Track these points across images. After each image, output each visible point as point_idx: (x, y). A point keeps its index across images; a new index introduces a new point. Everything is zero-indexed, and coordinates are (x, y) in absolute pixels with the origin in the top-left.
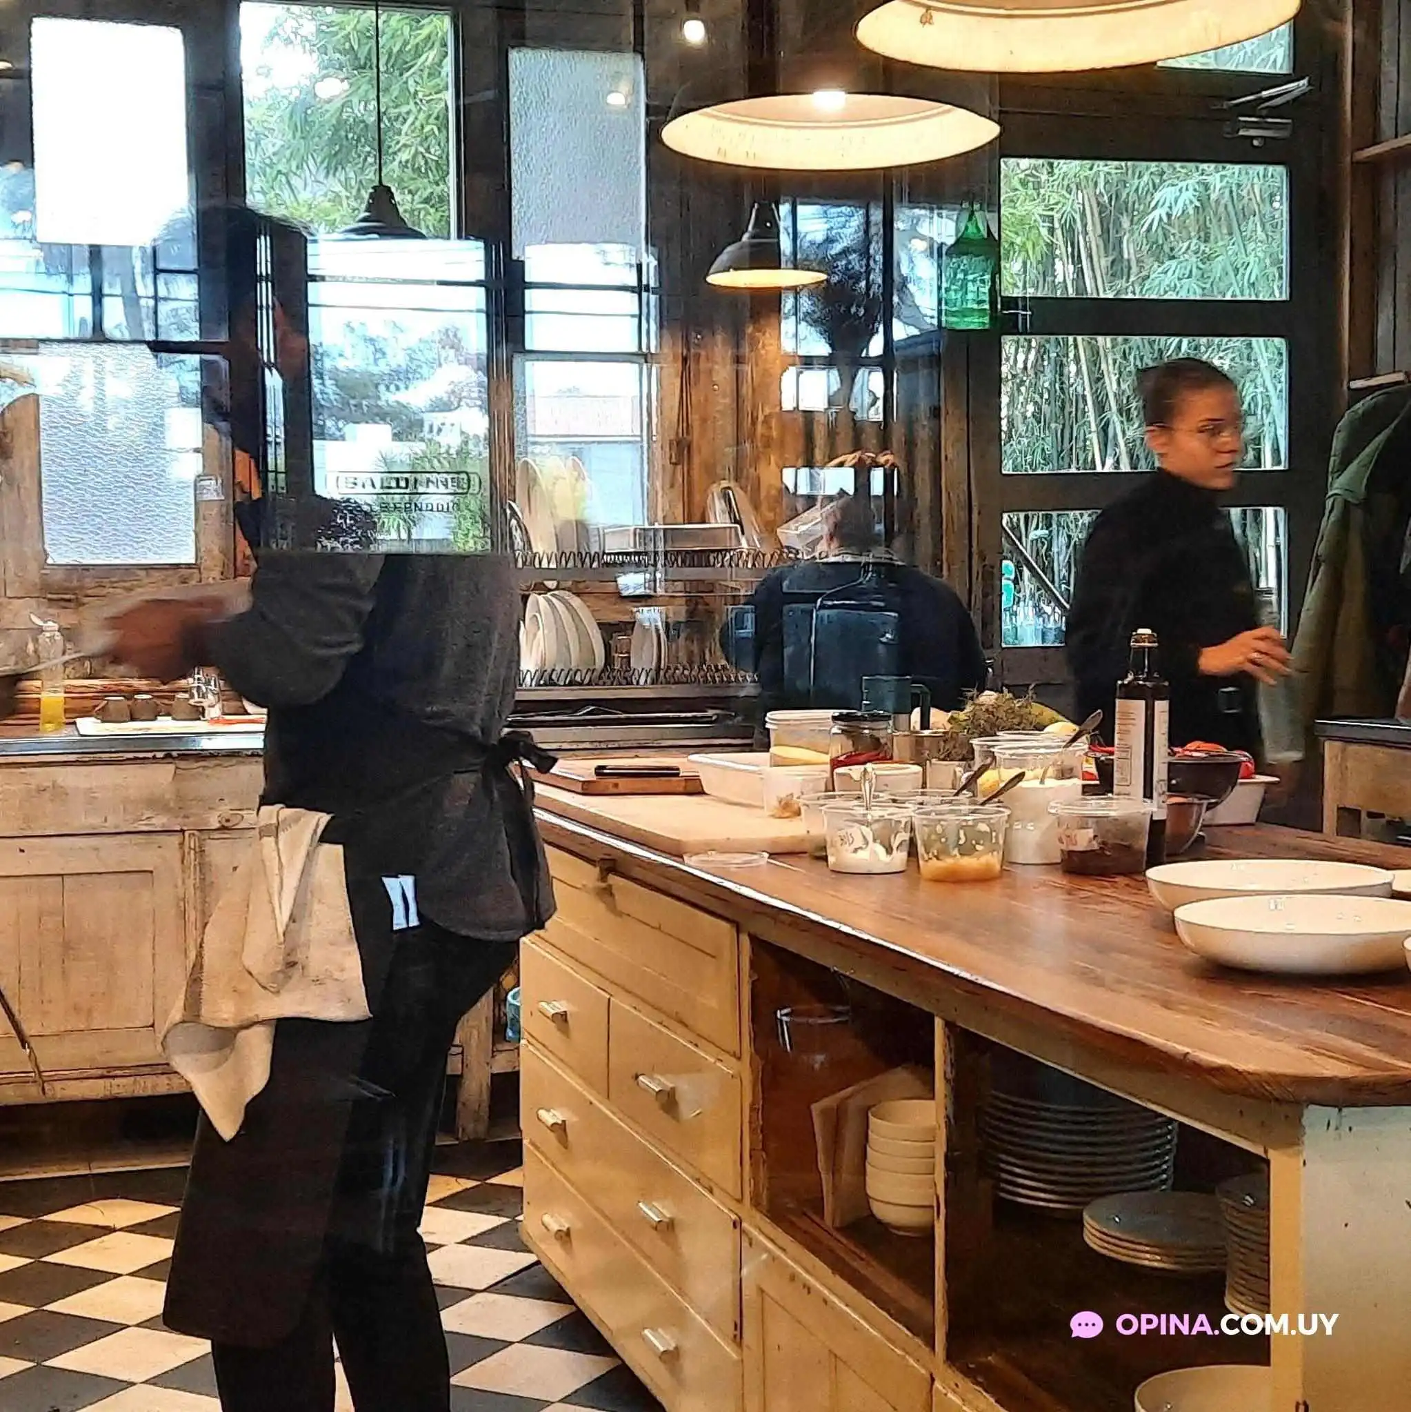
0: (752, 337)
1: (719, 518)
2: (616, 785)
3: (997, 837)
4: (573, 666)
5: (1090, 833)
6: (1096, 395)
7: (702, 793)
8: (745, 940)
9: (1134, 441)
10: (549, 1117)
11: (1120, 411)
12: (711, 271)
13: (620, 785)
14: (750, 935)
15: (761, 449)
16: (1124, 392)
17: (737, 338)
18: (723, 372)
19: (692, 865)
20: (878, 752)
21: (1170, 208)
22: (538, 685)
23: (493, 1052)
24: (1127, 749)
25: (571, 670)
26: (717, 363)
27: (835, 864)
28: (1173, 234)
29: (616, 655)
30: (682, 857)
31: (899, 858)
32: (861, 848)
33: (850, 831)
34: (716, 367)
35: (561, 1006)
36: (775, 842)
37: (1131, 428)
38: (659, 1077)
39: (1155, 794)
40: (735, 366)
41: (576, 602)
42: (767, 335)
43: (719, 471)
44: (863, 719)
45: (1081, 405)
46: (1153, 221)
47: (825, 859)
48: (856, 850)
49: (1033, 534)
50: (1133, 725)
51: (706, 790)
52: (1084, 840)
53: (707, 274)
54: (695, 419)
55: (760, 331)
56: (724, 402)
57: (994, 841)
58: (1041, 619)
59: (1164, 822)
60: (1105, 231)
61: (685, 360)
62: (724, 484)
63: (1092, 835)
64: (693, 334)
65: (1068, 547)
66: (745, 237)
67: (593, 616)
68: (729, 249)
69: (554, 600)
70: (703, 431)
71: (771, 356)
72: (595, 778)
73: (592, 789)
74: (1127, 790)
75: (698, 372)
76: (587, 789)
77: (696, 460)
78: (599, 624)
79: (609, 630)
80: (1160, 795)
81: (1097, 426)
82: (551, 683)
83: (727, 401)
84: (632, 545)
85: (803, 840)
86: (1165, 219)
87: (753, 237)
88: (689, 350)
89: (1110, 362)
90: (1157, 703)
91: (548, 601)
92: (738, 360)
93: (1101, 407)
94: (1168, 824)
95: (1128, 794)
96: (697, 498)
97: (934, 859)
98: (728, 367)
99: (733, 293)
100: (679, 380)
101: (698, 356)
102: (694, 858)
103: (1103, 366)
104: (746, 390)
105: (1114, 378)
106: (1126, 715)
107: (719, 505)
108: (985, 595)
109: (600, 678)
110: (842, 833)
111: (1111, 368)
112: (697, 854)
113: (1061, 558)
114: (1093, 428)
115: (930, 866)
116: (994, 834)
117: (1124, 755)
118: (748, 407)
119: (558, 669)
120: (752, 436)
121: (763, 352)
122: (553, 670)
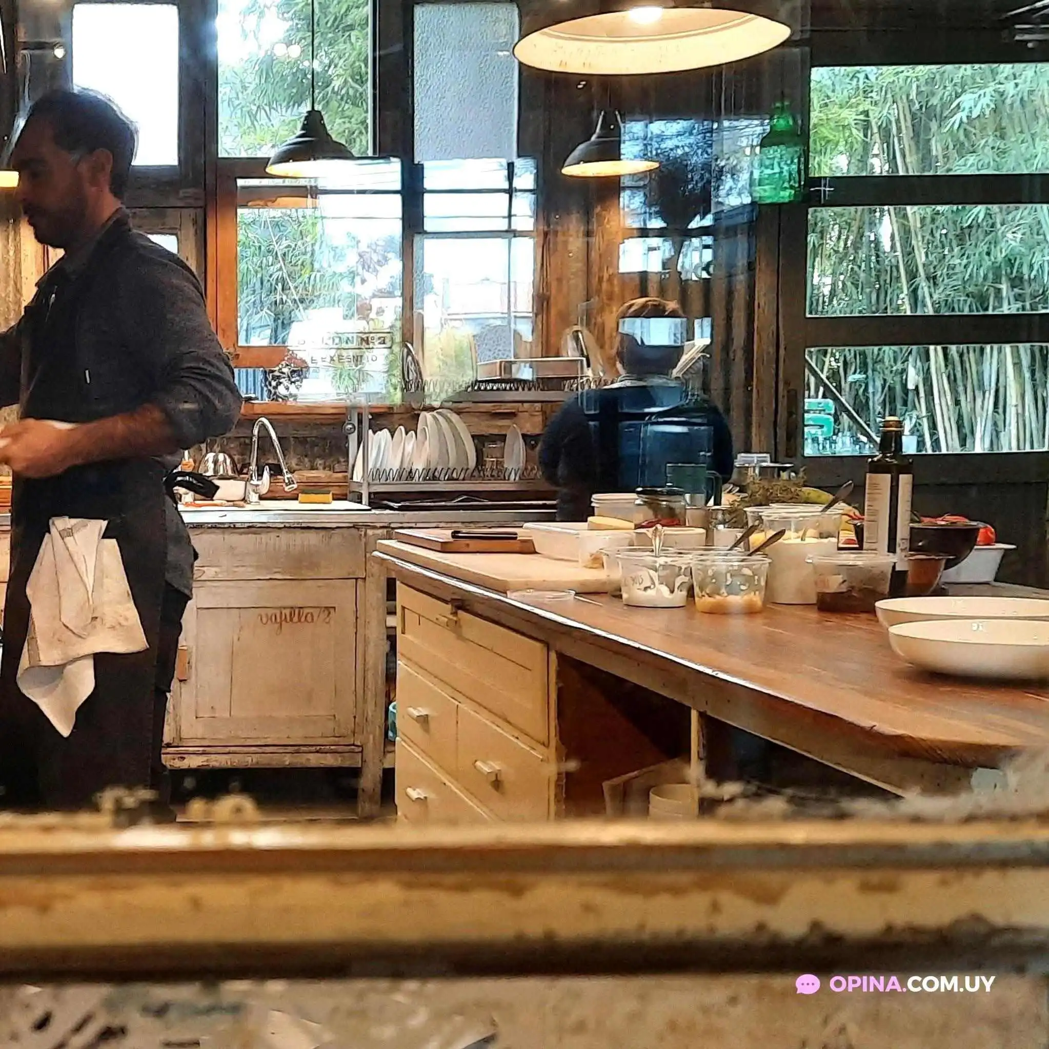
0: (598, 215)
1: (570, 353)
2: (468, 545)
3: (759, 580)
4: (451, 465)
5: (840, 578)
6: (907, 266)
7: (535, 553)
8: (553, 656)
9: (939, 303)
10: (414, 794)
11: (928, 278)
12: (566, 164)
13: (471, 546)
14: (557, 652)
15: (605, 301)
16: (931, 262)
17: (587, 214)
18: (576, 244)
19: (513, 599)
20: (673, 519)
21: (971, 112)
22: (425, 479)
23: (384, 752)
24: (875, 513)
25: (449, 469)
26: (571, 236)
27: (626, 600)
28: (975, 134)
29: (488, 459)
30: (506, 593)
31: (680, 596)
32: (649, 587)
33: (640, 573)
34: (571, 239)
35: (423, 712)
36: (583, 584)
37: (937, 291)
38: (492, 763)
39: (898, 549)
40: (586, 239)
41: (454, 418)
42: (611, 213)
43: (573, 318)
44: (662, 493)
45: (895, 274)
46: (954, 122)
47: (620, 597)
48: (646, 589)
49: (851, 378)
50: (879, 494)
51: (537, 550)
52: (835, 584)
53: (563, 167)
54: (552, 279)
55: (606, 210)
56: (577, 266)
57: (756, 583)
58: (858, 447)
59: (905, 572)
60: (916, 135)
61: (546, 234)
62: (576, 328)
63: (841, 580)
64: (553, 215)
65: (883, 388)
66: (593, 138)
67: (469, 430)
68: (581, 147)
69: (437, 416)
70: (559, 290)
71: (614, 229)
72: (451, 540)
73: (449, 547)
74: (874, 546)
75: (555, 243)
76: (445, 548)
77: (553, 312)
78: (473, 437)
79: (480, 440)
80: (902, 550)
81: (908, 289)
82: (434, 478)
83: (580, 265)
84: (498, 373)
85: (604, 583)
86: (965, 120)
87: (598, 137)
88: (549, 226)
89: (920, 238)
90: (901, 476)
91: (434, 417)
92: (588, 234)
93: (912, 275)
94: (909, 572)
95: (875, 550)
96: (553, 340)
97: (706, 596)
98: (581, 240)
99: (584, 181)
100: (541, 250)
101: (556, 233)
102: (515, 594)
103: (914, 242)
104: (594, 255)
105: (923, 251)
106: (875, 486)
107: (571, 344)
108: (790, 414)
109: (472, 476)
110: (633, 575)
111: (920, 244)
112: (517, 591)
113: (877, 398)
114: (905, 291)
115: (703, 601)
116: (756, 577)
117: (872, 518)
118: (595, 269)
119: (439, 469)
120: (599, 291)
121: (608, 226)
122: (436, 469)
